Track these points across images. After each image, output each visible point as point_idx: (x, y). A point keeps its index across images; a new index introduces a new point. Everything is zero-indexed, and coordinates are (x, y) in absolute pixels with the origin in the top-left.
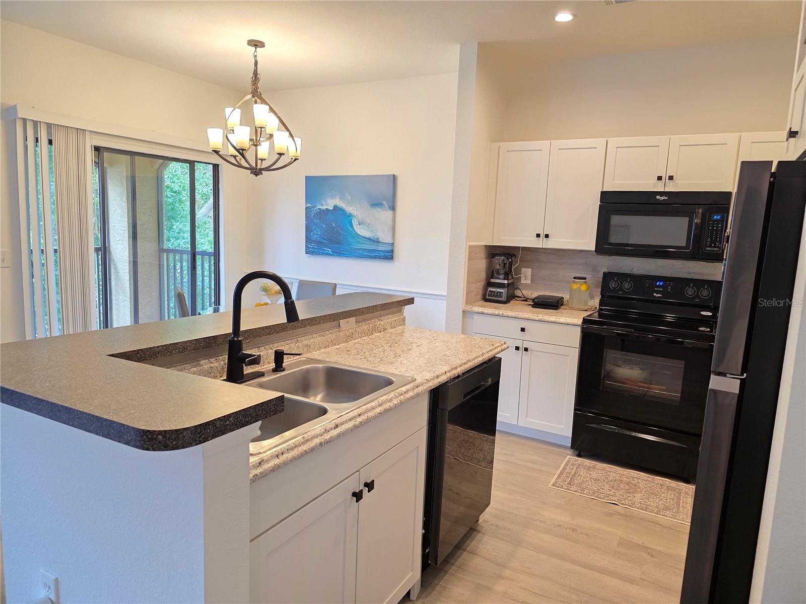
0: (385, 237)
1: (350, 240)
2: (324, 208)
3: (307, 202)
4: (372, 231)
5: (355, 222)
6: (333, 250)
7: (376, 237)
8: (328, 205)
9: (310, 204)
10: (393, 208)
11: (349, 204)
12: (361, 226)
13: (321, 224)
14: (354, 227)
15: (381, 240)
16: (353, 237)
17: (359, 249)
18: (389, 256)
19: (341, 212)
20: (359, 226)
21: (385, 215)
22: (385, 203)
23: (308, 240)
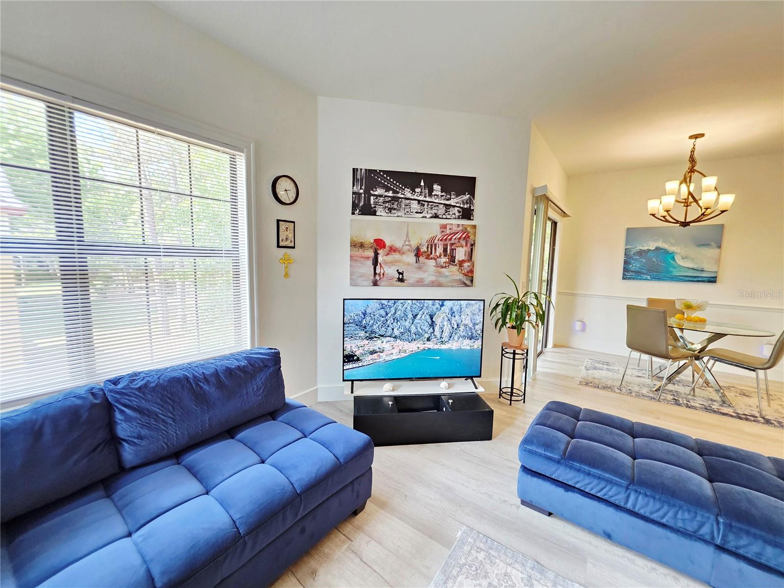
0: (709, 268)
1: (671, 269)
2: (645, 248)
3: (627, 244)
4: (696, 264)
5: (678, 259)
6: (652, 277)
7: (701, 267)
8: (649, 246)
9: (629, 246)
10: (720, 247)
11: (673, 245)
12: (684, 260)
13: (641, 260)
14: (676, 261)
15: (705, 269)
16: (674, 268)
17: (679, 276)
18: (713, 280)
19: (663, 251)
20: (682, 260)
21: (712, 252)
22: (712, 244)
23: (625, 270)
